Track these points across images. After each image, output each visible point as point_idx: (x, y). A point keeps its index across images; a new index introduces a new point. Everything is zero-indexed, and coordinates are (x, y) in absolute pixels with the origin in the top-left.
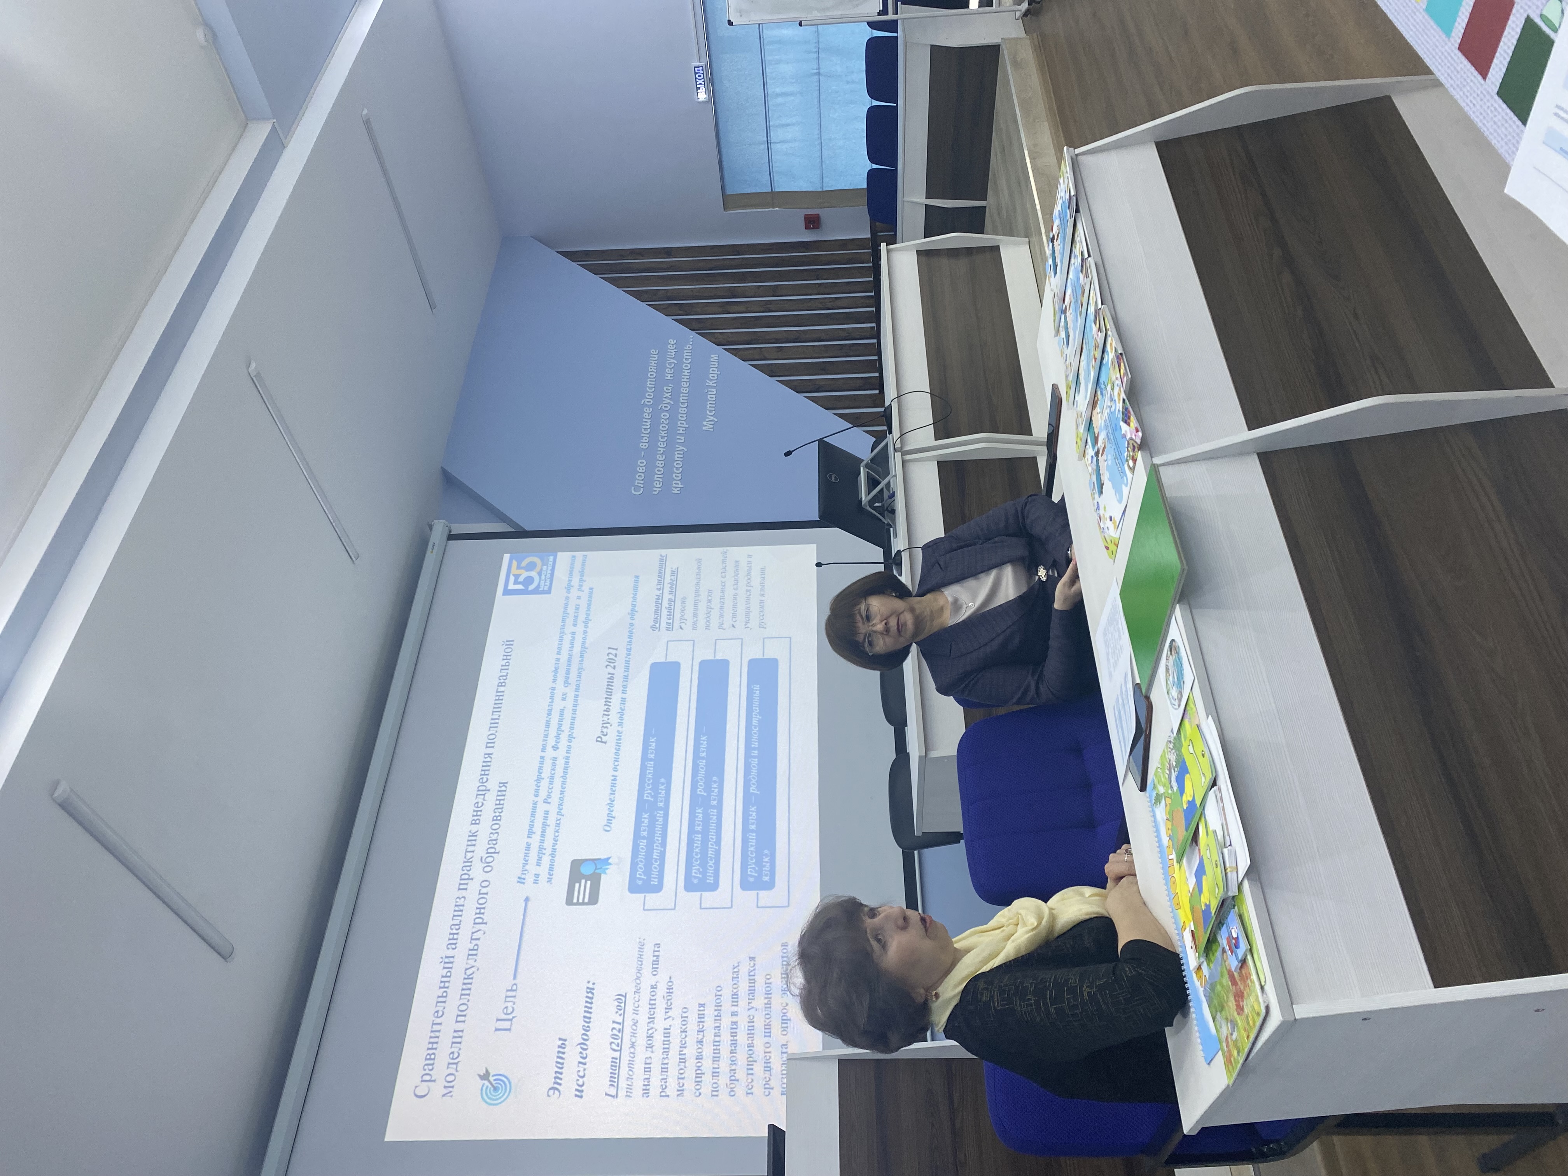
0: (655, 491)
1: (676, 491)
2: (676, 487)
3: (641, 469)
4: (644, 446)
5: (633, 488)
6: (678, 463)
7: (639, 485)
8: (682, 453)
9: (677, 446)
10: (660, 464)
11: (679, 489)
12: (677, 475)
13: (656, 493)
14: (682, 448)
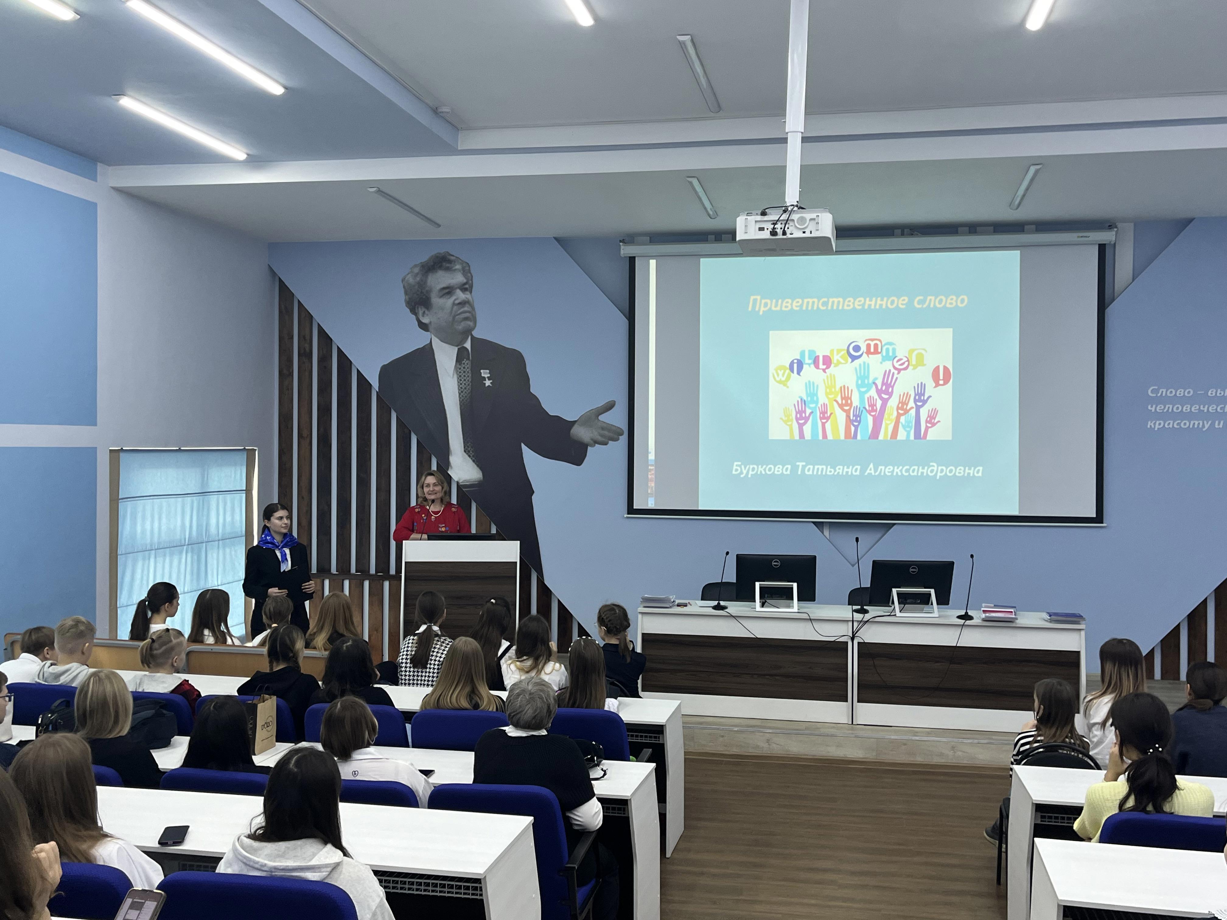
0: (1152, 407)
1: (1150, 424)
2: (1158, 425)
3: (1180, 393)
4: (1211, 393)
5: (1156, 387)
6: (1185, 424)
7: (1160, 392)
8: (1200, 426)
9: (1210, 422)
10: (1187, 408)
11: (1153, 426)
12: (1170, 424)
13: (1149, 408)
14: (1207, 426)
